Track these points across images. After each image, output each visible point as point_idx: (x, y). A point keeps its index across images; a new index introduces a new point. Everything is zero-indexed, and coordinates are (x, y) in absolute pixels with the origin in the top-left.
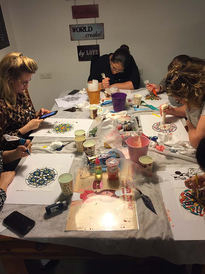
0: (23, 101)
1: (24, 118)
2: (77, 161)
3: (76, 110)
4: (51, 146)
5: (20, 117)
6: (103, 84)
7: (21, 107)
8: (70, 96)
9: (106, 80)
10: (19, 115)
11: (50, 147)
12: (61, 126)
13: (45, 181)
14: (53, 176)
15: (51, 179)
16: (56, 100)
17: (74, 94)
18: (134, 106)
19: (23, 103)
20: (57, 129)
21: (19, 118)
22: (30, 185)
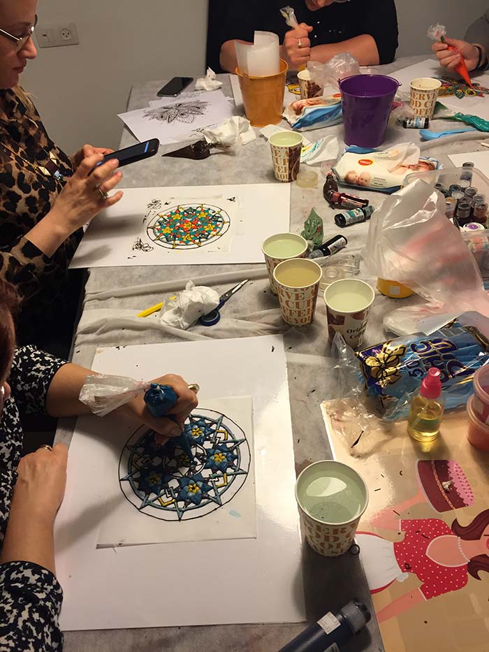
0: (21, 130)
1: (38, 197)
2: (302, 366)
3: (212, 150)
4: (179, 311)
5: (24, 196)
6: (289, 48)
7: (19, 154)
8: (168, 101)
9: (299, 32)
10: (16, 189)
11: (171, 311)
12: (179, 217)
13: (205, 481)
14: (230, 450)
15: (229, 470)
16: (126, 118)
17: (178, 92)
18: (414, 122)
19: (23, 137)
20: (168, 230)
21: (20, 197)
22: (148, 509)
